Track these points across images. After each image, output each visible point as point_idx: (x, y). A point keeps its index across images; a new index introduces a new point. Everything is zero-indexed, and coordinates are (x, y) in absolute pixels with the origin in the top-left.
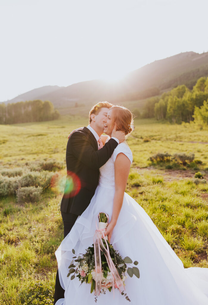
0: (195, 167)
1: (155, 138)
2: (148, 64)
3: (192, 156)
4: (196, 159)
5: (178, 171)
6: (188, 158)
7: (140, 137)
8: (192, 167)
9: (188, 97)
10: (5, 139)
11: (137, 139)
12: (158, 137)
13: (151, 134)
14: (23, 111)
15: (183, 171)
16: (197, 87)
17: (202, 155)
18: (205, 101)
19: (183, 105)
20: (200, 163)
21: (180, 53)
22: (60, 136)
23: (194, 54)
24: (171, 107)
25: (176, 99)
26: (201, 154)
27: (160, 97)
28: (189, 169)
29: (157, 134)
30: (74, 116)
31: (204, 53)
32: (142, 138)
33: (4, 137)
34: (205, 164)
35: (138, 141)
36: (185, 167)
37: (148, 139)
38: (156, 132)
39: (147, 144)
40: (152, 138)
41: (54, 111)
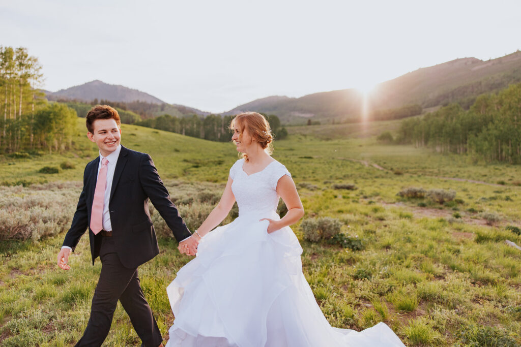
0: (454, 207)
1: (410, 170)
3: (452, 195)
4: (457, 198)
5: (433, 210)
6: (447, 196)
7: (389, 168)
8: (451, 206)
9: (462, 120)
10: (221, 159)
11: (386, 171)
12: (414, 170)
13: (405, 165)
15: (439, 210)
16: (475, 107)
17: (467, 195)
18: (484, 127)
19: (454, 130)
20: (461, 202)
22: (287, 161)
23: (476, 62)
26: (466, 193)
27: (422, 117)
28: (446, 208)
29: (413, 166)
30: (305, 136)
32: (392, 169)
33: (219, 157)
34: (468, 205)
35: (387, 173)
36: (442, 206)
37: (400, 171)
38: (412, 164)
39: (398, 178)
40: (406, 171)
41: (280, 129)
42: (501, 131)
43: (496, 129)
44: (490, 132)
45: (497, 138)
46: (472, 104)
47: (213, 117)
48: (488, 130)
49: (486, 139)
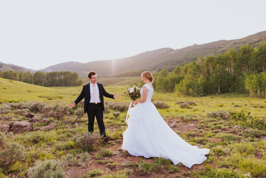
2: (142, 53)
9: (170, 78)
14: (57, 78)
16: (175, 72)
18: (181, 81)
19: (167, 82)
21: (162, 48)
23: (171, 50)
24: (159, 83)
25: (162, 78)
31: (177, 50)
41: (79, 80)
42: (188, 83)
43: (186, 82)
44: (183, 83)
45: (187, 85)
46: (173, 70)
47: (40, 73)
48: (182, 82)
49: (182, 86)
